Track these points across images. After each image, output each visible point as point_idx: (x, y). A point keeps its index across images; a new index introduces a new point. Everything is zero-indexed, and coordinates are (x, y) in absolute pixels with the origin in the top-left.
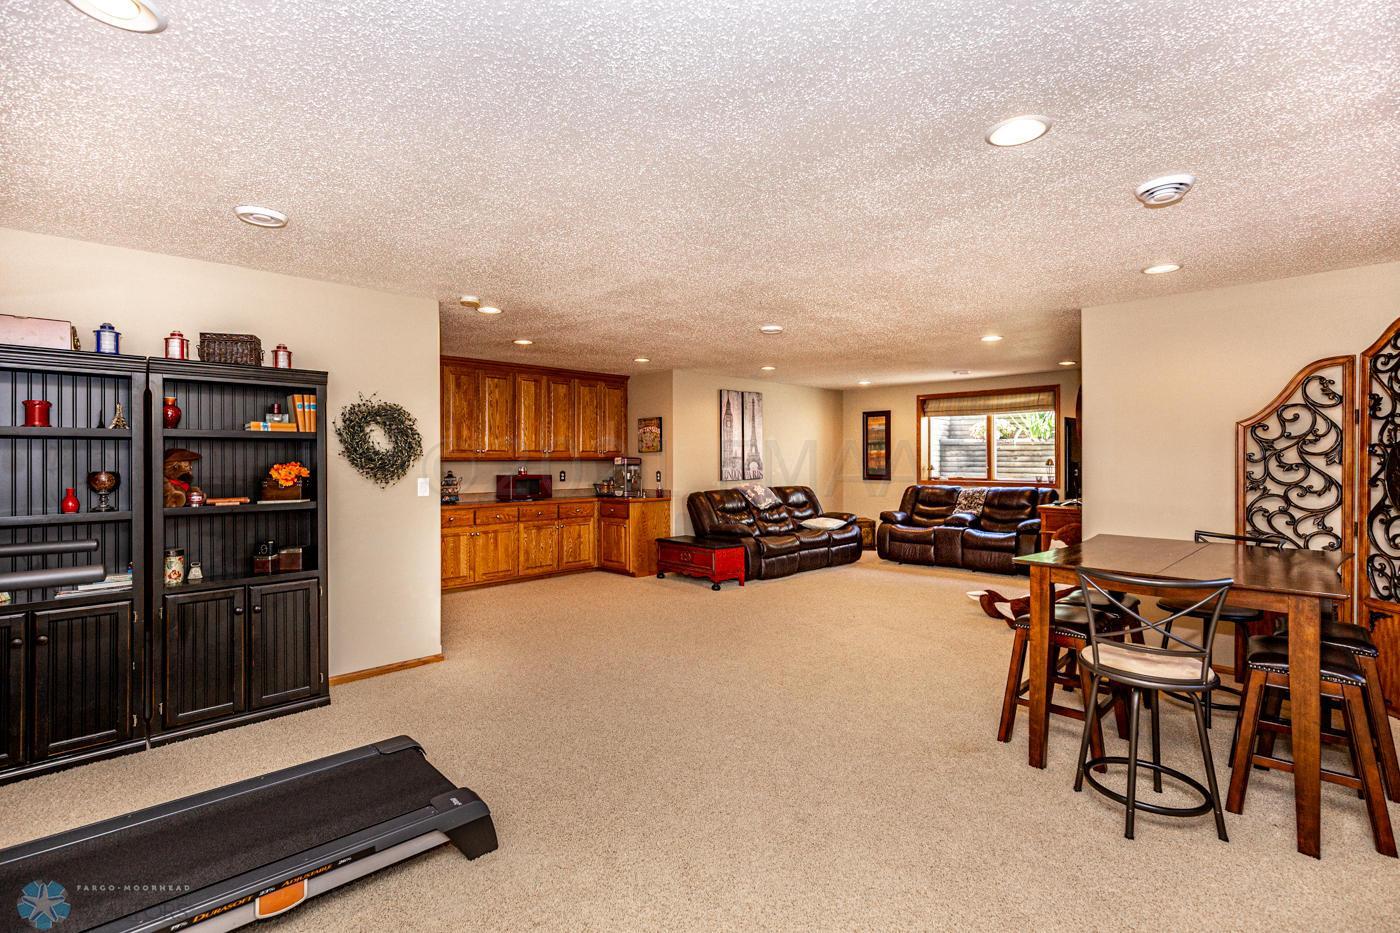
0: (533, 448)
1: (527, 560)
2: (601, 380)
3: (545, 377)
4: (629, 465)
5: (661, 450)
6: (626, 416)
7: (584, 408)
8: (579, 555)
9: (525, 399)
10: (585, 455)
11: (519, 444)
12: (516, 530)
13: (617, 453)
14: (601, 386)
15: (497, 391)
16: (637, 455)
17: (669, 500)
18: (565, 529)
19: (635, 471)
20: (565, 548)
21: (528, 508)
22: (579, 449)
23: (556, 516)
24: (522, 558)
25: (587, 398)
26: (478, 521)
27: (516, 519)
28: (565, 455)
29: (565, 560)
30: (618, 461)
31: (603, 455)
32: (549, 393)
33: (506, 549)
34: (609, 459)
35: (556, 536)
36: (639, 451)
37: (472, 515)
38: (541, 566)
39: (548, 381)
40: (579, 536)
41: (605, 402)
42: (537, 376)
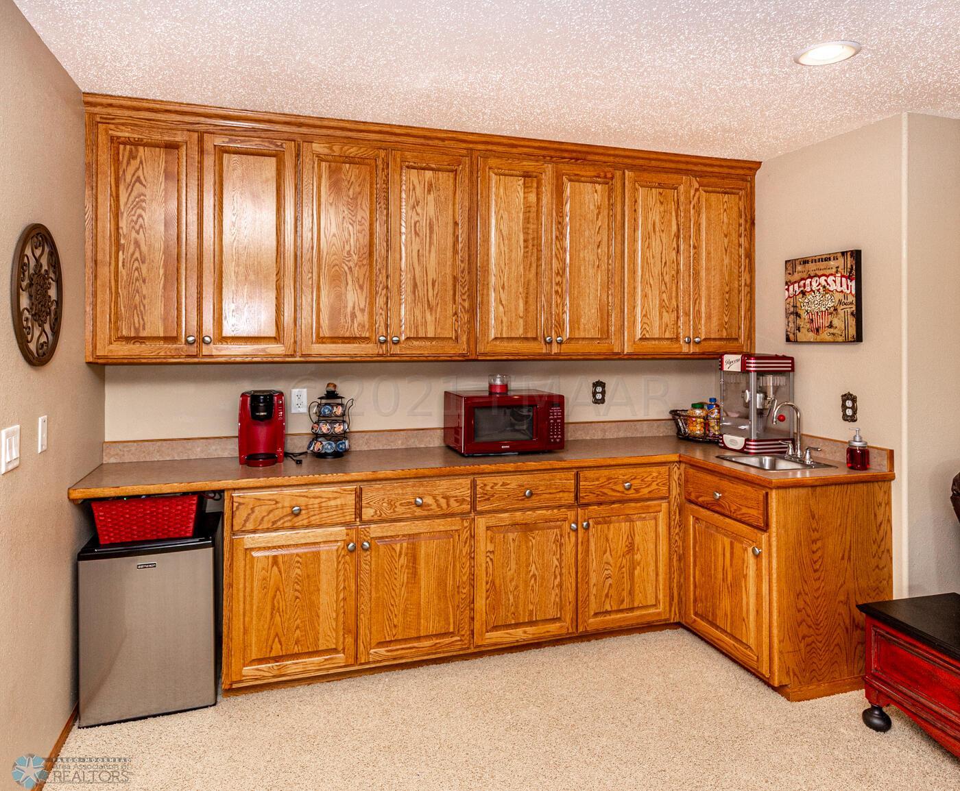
0: (520, 332)
1: (493, 608)
2: (687, 172)
3: (549, 168)
4: (760, 374)
5: (859, 338)
6: (750, 256)
7: (647, 237)
8: (631, 593)
9: (500, 219)
10: (649, 346)
11: (485, 324)
12: (466, 535)
13: (730, 343)
14: (687, 186)
15: (431, 198)
16: (782, 349)
17: (888, 478)
18: (592, 531)
19: (776, 389)
20: (593, 581)
21: (499, 480)
22: (632, 334)
23: (569, 498)
24: (481, 603)
25: (655, 216)
26: (368, 513)
27: (467, 507)
28: (602, 347)
29: (593, 607)
30: (732, 363)
31: (693, 349)
32: (560, 203)
33: (441, 583)
34: (708, 359)
35: (569, 548)
36: (788, 340)
37: (351, 499)
38: (531, 623)
39: (558, 176)
40: (631, 548)
41: (698, 225)
42: (529, 165)
